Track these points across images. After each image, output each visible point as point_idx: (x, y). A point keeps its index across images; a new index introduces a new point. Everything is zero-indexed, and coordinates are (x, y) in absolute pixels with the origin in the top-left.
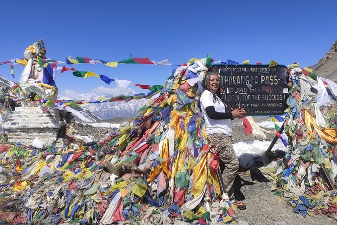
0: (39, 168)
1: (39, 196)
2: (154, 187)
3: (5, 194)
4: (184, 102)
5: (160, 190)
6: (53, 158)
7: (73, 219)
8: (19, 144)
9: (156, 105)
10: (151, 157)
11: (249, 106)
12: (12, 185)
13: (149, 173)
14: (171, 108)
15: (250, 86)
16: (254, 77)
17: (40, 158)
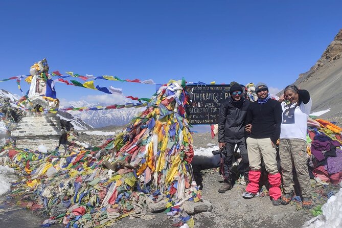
0: (46, 169)
1: (53, 187)
2: (142, 179)
3: (20, 190)
4: (164, 114)
5: (147, 181)
6: (58, 160)
7: (81, 203)
8: (26, 150)
9: (143, 117)
10: (140, 156)
11: (217, 116)
12: (25, 183)
13: (138, 168)
14: (155, 118)
15: (216, 101)
16: (220, 95)
17: (47, 161)
